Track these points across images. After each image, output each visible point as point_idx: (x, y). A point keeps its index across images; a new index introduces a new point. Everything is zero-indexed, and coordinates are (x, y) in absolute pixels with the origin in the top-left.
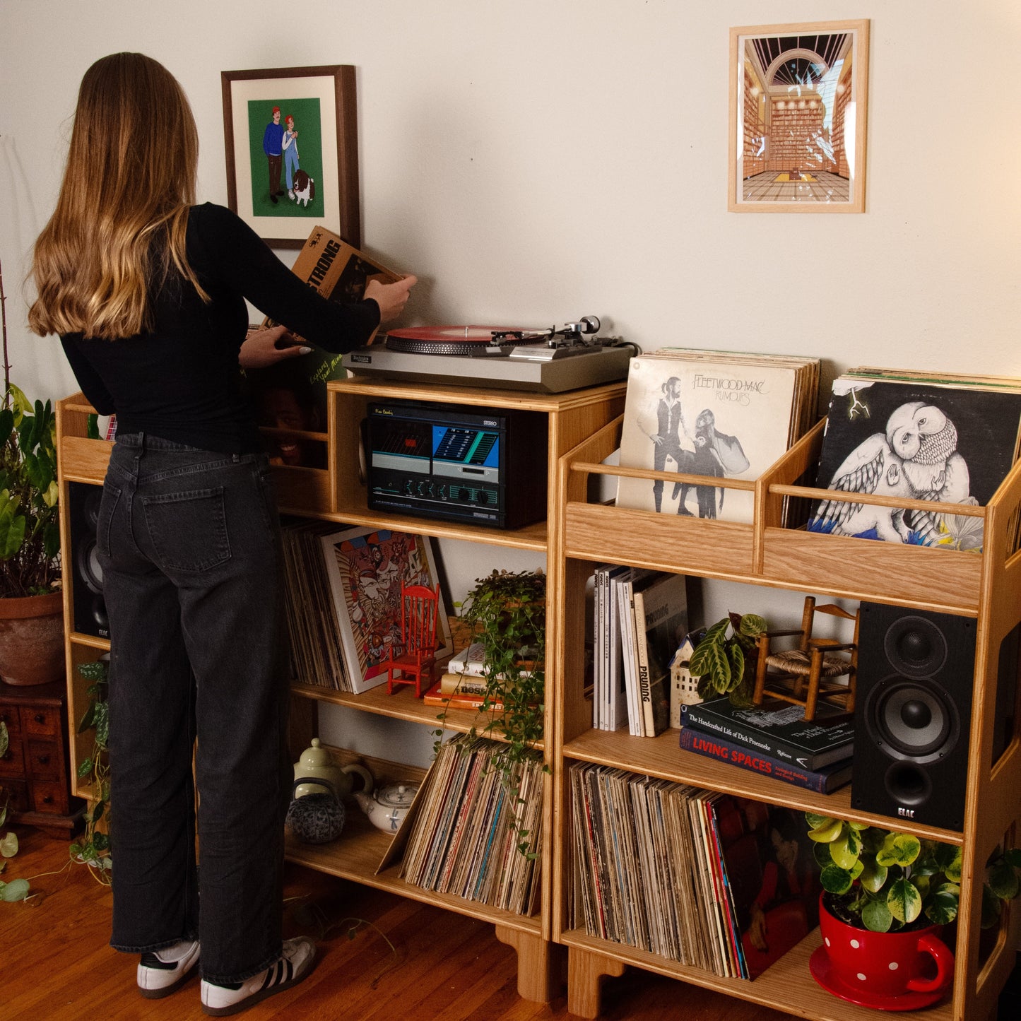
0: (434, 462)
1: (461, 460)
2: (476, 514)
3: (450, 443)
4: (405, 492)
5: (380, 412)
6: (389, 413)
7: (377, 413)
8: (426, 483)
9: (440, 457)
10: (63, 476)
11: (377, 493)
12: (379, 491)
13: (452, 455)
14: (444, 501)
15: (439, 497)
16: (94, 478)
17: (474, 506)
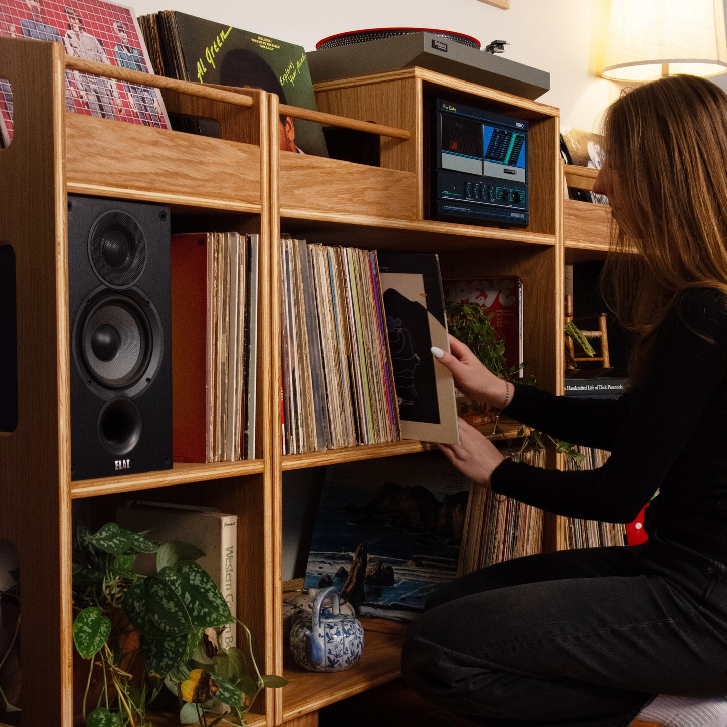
0: (486, 163)
1: (501, 160)
2: (513, 215)
3: (495, 144)
4: (465, 195)
5: (447, 108)
6: (453, 109)
7: (445, 109)
8: (481, 185)
9: (489, 158)
10: (65, 184)
11: (445, 197)
12: (446, 195)
13: (496, 155)
14: (492, 203)
15: (488, 200)
16: (126, 187)
17: (511, 206)
